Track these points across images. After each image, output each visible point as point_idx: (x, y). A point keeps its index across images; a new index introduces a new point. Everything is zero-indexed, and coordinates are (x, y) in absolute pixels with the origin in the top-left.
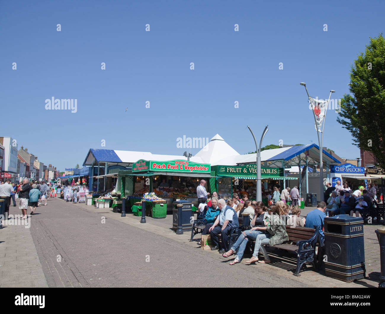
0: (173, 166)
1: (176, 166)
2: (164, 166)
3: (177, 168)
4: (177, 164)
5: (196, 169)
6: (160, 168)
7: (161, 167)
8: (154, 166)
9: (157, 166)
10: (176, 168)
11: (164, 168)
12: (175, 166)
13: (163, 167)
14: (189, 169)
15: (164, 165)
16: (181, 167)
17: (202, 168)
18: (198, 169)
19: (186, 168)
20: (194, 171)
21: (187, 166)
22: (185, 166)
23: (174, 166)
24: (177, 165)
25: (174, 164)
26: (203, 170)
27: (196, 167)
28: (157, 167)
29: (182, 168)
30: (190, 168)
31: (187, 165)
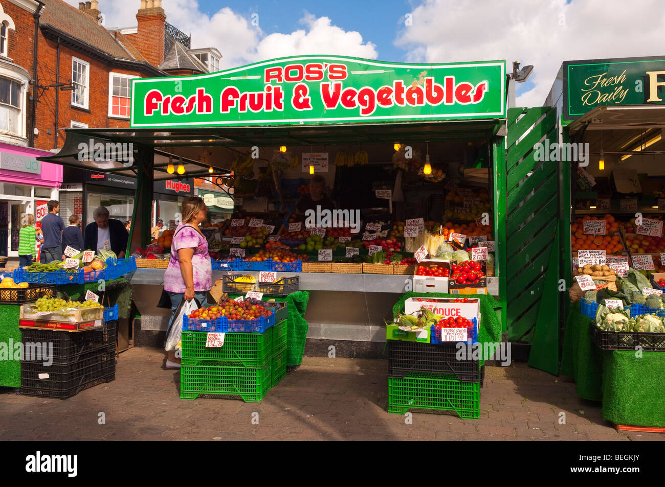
0: (252, 96)
1: (269, 96)
2: (202, 98)
3: (279, 105)
4: (274, 83)
5: (399, 100)
6: (179, 110)
7: (185, 106)
8: (151, 107)
9: (167, 100)
10: (269, 107)
11: (201, 110)
12: (265, 93)
13: (196, 103)
14: (352, 104)
15: (201, 92)
16: (298, 96)
17: (438, 89)
18: (411, 101)
19: (331, 102)
20: (380, 112)
21: (338, 87)
22: (326, 87)
23: (260, 96)
24: (277, 90)
25: (258, 85)
26: (449, 99)
27: (399, 89)
28: (166, 111)
29: (305, 104)
30: (356, 99)
31: (340, 82)
